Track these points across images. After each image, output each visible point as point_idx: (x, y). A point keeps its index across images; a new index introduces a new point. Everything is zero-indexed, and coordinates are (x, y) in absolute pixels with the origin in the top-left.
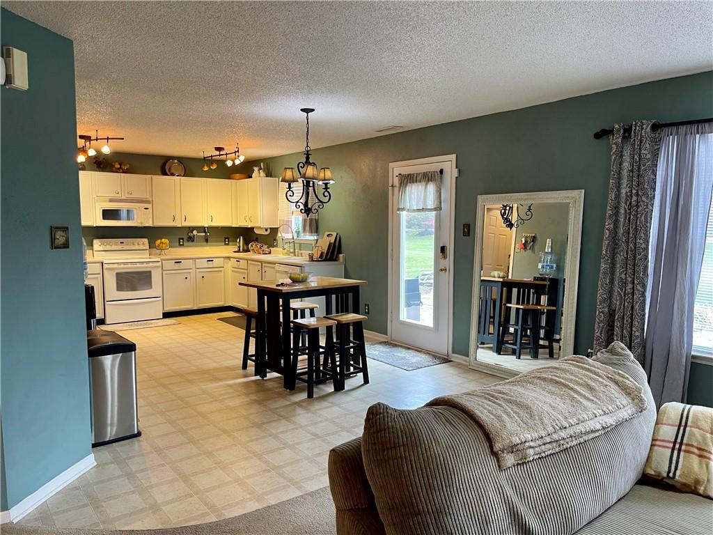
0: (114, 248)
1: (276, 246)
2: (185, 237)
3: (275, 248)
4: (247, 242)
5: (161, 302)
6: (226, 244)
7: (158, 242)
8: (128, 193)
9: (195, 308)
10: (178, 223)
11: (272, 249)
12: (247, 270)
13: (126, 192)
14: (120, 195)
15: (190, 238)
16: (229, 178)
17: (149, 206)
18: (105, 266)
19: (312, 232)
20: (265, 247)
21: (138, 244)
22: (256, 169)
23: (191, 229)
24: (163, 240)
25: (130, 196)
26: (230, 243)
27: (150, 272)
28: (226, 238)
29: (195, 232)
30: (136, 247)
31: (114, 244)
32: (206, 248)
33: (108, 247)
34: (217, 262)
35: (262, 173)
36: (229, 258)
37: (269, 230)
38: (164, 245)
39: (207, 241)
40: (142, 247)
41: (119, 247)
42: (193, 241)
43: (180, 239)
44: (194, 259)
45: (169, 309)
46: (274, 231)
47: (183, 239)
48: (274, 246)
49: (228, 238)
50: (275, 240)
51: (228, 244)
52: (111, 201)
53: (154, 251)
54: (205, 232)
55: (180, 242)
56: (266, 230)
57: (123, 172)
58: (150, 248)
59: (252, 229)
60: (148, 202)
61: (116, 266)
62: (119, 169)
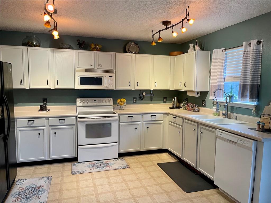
0: (90, 104)
1: (205, 106)
2: (138, 98)
3: (203, 108)
4: (179, 101)
5: (117, 146)
6: (164, 102)
7: (119, 100)
8: (99, 65)
9: (142, 150)
10: (132, 88)
11: (200, 108)
12: (182, 126)
13: (98, 65)
14: (93, 67)
15: (141, 97)
16: (169, 55)
17: (113, 75)
18: (79, 119)
19: (253, 98)
20: (196, 107)
21: (106, 102)
22: (191, 45)
23: (142, 91)
24: (122, 99)
25: (100, 68)
26: (167, 101)
27: (110, 124)
28: (164, 98)
29: (144, 94)
30: (105, 104)
31: (90, 101)
32: (150, 105)
33: (86, 104)
34: (158, 117)
35: (197, 47)
36: (167, 114)
37: (199, 94)
38: (122, 103)
39: (152, 100)
40: (108, 104)
41: (93, 104)
42: (142, 100)
43: (134, 98)
44: (142, 114)
45: (123, 150)
46: (204, 94)
47: (136, 98)
48: (202, 106)
49: (166, 98)
50: (203, 101)
51: (166, 102)
52: (87, 71)
53: (116, 106)
54: (151, 94)
55: (134, 100)
56: (198, 93)
57: (97, 51)
58: (113, 104)
59: (185, 92)
60: (112, 72)
61: (86, 119)
62: (94, 48)
